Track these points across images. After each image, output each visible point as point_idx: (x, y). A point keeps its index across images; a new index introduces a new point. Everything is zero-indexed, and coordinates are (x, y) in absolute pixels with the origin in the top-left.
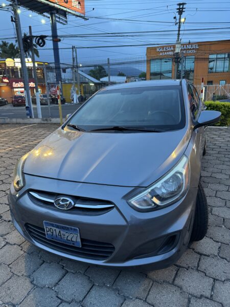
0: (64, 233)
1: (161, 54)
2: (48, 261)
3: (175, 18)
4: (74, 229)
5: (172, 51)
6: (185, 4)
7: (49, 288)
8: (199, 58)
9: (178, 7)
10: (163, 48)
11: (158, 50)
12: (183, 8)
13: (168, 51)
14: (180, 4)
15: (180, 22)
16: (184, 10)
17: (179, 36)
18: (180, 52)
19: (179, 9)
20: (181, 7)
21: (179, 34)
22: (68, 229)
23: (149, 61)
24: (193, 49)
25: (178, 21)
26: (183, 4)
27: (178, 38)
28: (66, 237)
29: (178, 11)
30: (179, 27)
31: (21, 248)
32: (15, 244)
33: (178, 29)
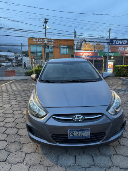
0: (81, 133)
1: (36, 42)
2: (61, 154)
3: (43, 25)
4: (88, 130)
5: (41, 41)
6: (48, 19)
7: (73, 165)
8: (55, 47)
9: (45, 20)
10: (37, 40)
11: (34, 40)
12: (47, 21)
13: (40, 41)
14: (45, 19)
15: (46, 28)
16: (47, 22)
17: (46, 35)
18: (47, 42)
19: (45, 21)
20: (46, 20)
21: (46, 34)
22: (84, 130)
23: (29, 46)
24: (52, 42)
25: (45, 27)
26: (47, 19)
27: (46, 36)
28: (82, 135)
29: (44, 22)
30: (46, 30)
31: (38, 153)
32: (31, 153)
33: (45, 31)
